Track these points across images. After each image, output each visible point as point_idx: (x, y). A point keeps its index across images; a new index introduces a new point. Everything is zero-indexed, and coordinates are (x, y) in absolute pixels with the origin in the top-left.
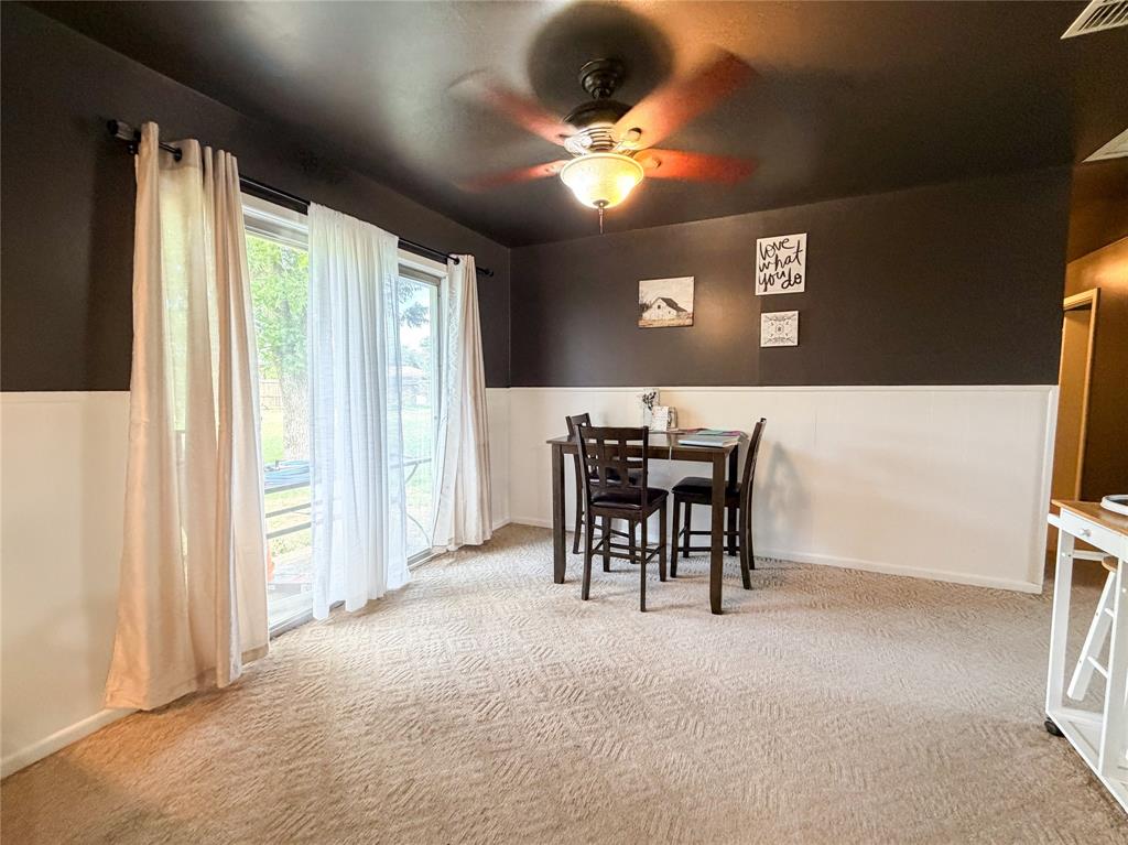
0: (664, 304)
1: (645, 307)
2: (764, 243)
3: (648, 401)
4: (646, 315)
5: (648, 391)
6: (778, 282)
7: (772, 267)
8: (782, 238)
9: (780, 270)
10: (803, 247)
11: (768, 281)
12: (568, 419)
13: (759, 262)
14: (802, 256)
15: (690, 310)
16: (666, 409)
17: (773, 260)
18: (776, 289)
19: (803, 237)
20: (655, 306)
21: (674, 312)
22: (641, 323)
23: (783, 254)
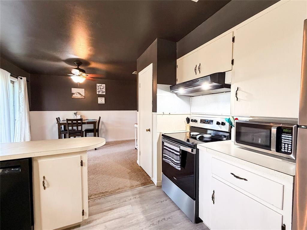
0: (78, 94)
1: (73, 94)
2: (98, 85)
3: (75, 114)
4: (74, 95)
5: (75, 112)
6: (101, 92)
7: (100, 89)
8: (101, 84)
9: (101, 90)
10: (105, 86)
11: (99, 92)
12: (57, 118)
13: (97, 88)
14: (105, 88)
15: (84, 95)
16: (80, 116)
17: (100, 88)
18: (100, 93)
19: (105, 85)
20: (76, 94)
21: (80, 95)
22: (72, 97)
23: (101, 87)
